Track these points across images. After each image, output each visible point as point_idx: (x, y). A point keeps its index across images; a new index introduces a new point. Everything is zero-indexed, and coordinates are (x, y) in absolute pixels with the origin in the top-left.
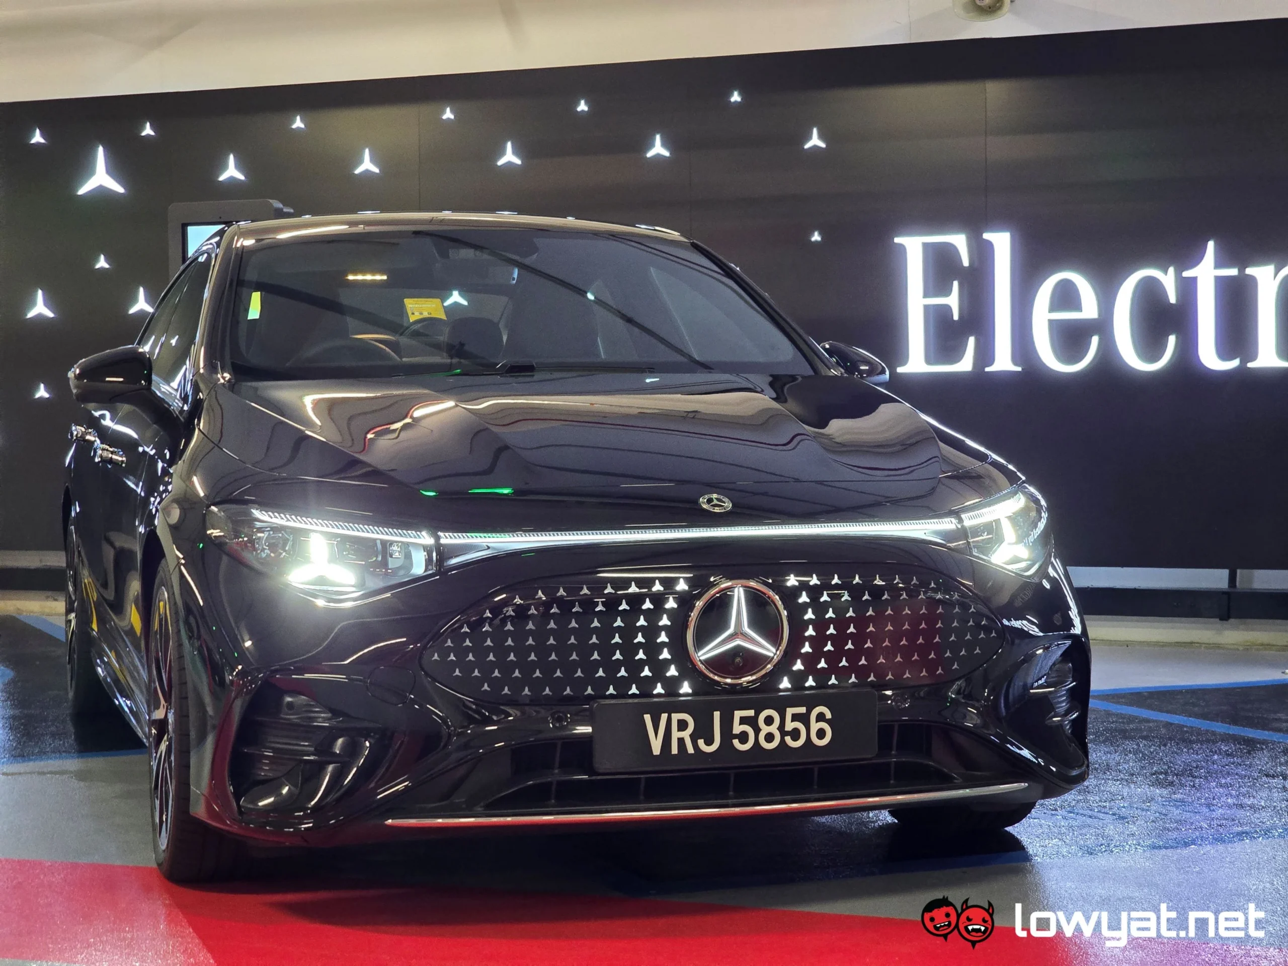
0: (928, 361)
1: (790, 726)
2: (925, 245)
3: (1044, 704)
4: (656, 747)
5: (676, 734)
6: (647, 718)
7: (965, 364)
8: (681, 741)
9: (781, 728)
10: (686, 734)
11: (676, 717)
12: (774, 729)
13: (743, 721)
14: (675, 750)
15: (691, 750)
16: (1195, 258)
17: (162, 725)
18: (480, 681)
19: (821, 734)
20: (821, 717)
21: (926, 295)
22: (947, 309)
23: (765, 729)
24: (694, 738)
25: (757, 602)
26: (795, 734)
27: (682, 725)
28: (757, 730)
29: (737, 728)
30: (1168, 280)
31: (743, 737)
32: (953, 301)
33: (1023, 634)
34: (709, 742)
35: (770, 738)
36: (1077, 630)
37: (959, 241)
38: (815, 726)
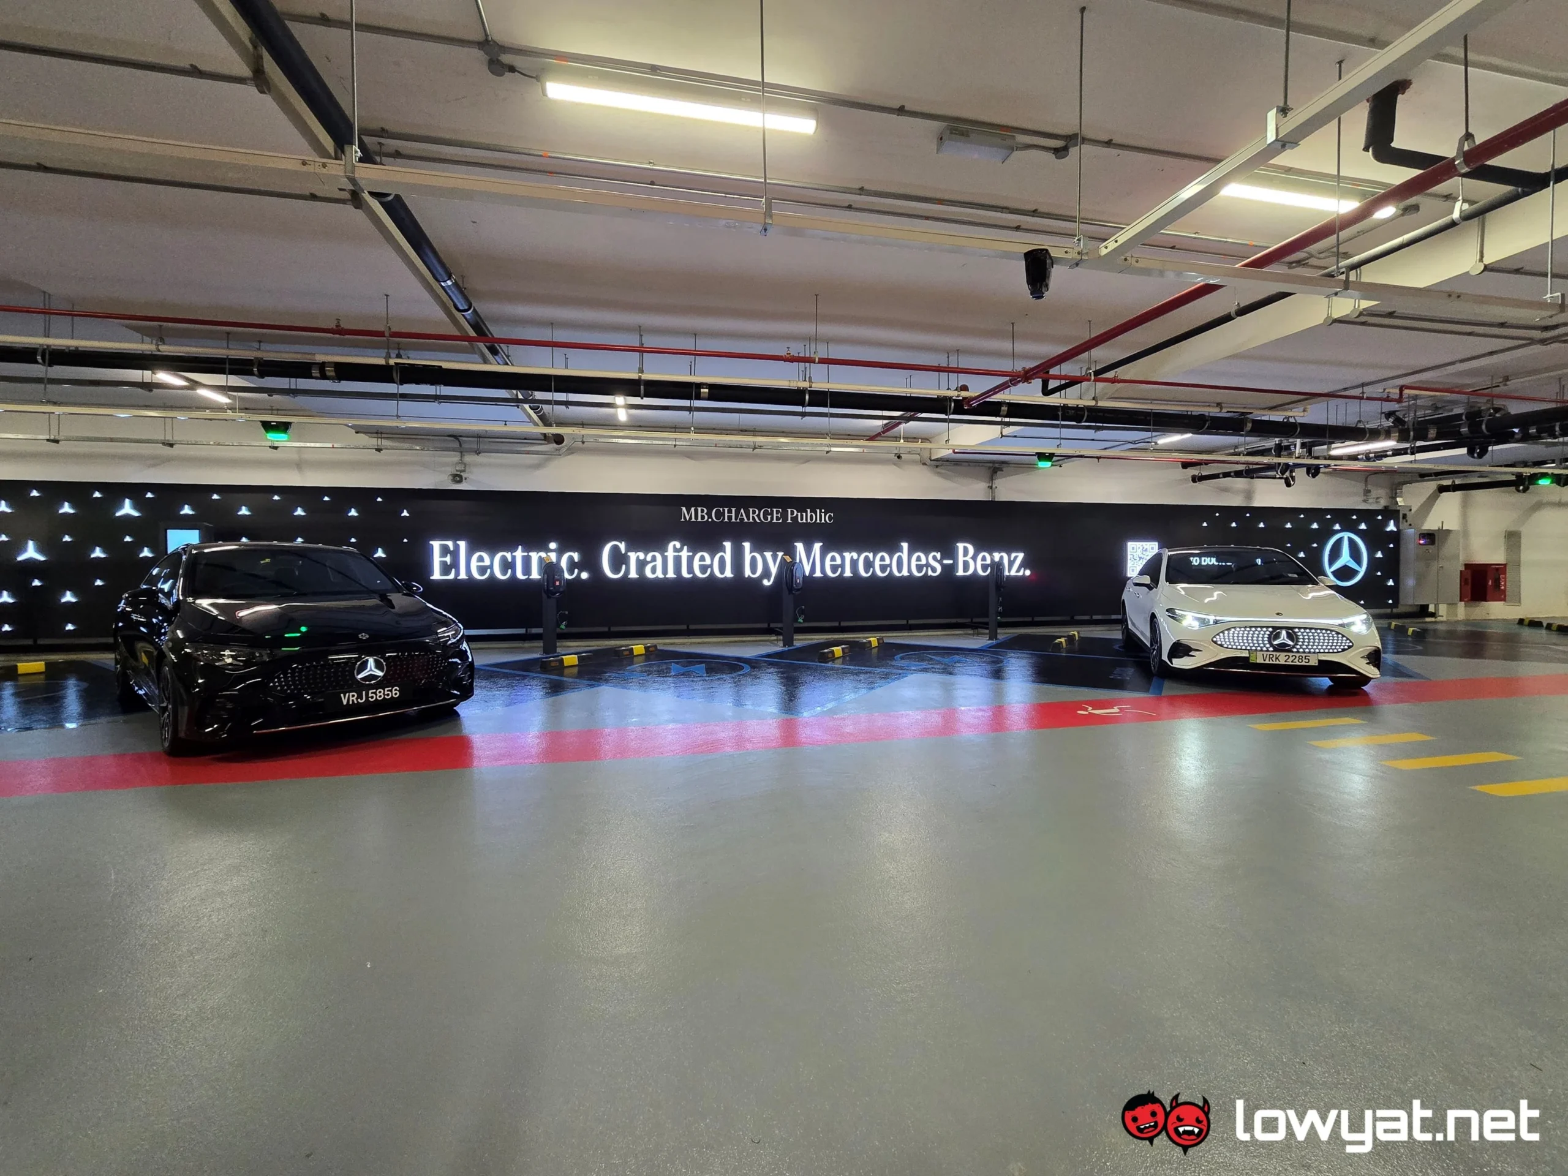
0: (441, 575)
1: (386, 693)
2: (441, 545)
3: (462, 679)
4: (345, 702)
5: (351, 699)
6: (342, 695)
7: (452, 576)
8: (353, 700)
9: (384, 694)
10: (354, 698)
11: (351, 694)
12: (382, 694)
13: (372, 693)
14: (351, 703)
15: (356, 702)
16: (515, 549)
17: (165, 709)
18: (287, 690)
19: (396, 694)
20: (396, 690)
21: (440, 557)
22: (446, 562)
23: (379, 695)
24: (357, 699)
25: (376, 661)
26: (388, 695)
27: (353, 696)
28: (376, 695)
29: (370, 695)
30: (508, 555)
31: (372, 697)
32: (448, 559)
33: (456, 662)
34: (362, 699)
35: (380, 696)
36: (470, 660)
37: (450, 544)
38: (394, 692)
